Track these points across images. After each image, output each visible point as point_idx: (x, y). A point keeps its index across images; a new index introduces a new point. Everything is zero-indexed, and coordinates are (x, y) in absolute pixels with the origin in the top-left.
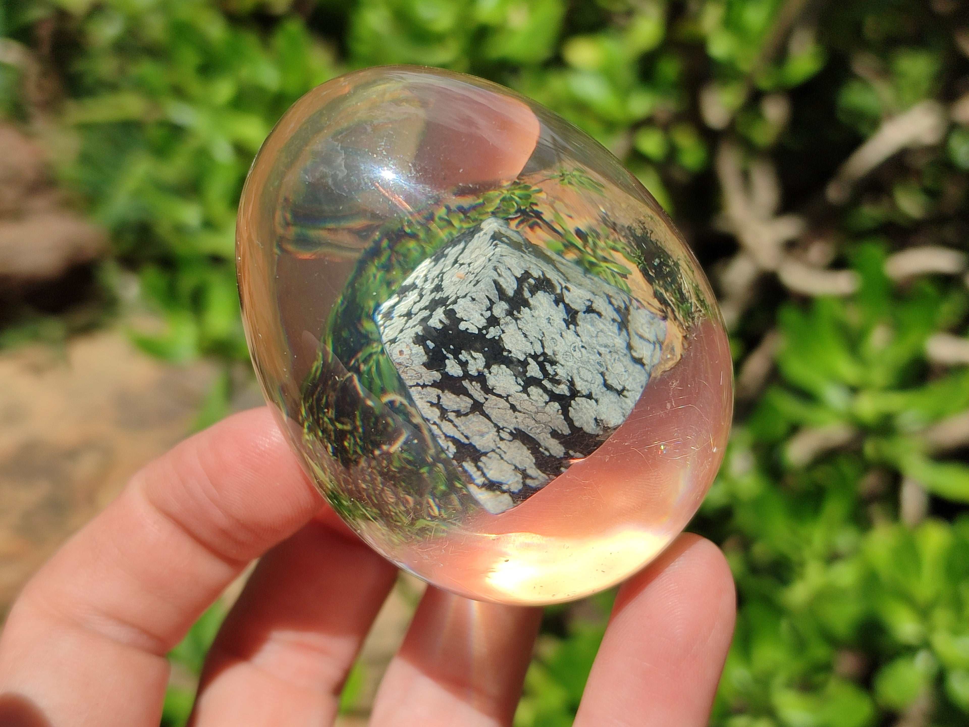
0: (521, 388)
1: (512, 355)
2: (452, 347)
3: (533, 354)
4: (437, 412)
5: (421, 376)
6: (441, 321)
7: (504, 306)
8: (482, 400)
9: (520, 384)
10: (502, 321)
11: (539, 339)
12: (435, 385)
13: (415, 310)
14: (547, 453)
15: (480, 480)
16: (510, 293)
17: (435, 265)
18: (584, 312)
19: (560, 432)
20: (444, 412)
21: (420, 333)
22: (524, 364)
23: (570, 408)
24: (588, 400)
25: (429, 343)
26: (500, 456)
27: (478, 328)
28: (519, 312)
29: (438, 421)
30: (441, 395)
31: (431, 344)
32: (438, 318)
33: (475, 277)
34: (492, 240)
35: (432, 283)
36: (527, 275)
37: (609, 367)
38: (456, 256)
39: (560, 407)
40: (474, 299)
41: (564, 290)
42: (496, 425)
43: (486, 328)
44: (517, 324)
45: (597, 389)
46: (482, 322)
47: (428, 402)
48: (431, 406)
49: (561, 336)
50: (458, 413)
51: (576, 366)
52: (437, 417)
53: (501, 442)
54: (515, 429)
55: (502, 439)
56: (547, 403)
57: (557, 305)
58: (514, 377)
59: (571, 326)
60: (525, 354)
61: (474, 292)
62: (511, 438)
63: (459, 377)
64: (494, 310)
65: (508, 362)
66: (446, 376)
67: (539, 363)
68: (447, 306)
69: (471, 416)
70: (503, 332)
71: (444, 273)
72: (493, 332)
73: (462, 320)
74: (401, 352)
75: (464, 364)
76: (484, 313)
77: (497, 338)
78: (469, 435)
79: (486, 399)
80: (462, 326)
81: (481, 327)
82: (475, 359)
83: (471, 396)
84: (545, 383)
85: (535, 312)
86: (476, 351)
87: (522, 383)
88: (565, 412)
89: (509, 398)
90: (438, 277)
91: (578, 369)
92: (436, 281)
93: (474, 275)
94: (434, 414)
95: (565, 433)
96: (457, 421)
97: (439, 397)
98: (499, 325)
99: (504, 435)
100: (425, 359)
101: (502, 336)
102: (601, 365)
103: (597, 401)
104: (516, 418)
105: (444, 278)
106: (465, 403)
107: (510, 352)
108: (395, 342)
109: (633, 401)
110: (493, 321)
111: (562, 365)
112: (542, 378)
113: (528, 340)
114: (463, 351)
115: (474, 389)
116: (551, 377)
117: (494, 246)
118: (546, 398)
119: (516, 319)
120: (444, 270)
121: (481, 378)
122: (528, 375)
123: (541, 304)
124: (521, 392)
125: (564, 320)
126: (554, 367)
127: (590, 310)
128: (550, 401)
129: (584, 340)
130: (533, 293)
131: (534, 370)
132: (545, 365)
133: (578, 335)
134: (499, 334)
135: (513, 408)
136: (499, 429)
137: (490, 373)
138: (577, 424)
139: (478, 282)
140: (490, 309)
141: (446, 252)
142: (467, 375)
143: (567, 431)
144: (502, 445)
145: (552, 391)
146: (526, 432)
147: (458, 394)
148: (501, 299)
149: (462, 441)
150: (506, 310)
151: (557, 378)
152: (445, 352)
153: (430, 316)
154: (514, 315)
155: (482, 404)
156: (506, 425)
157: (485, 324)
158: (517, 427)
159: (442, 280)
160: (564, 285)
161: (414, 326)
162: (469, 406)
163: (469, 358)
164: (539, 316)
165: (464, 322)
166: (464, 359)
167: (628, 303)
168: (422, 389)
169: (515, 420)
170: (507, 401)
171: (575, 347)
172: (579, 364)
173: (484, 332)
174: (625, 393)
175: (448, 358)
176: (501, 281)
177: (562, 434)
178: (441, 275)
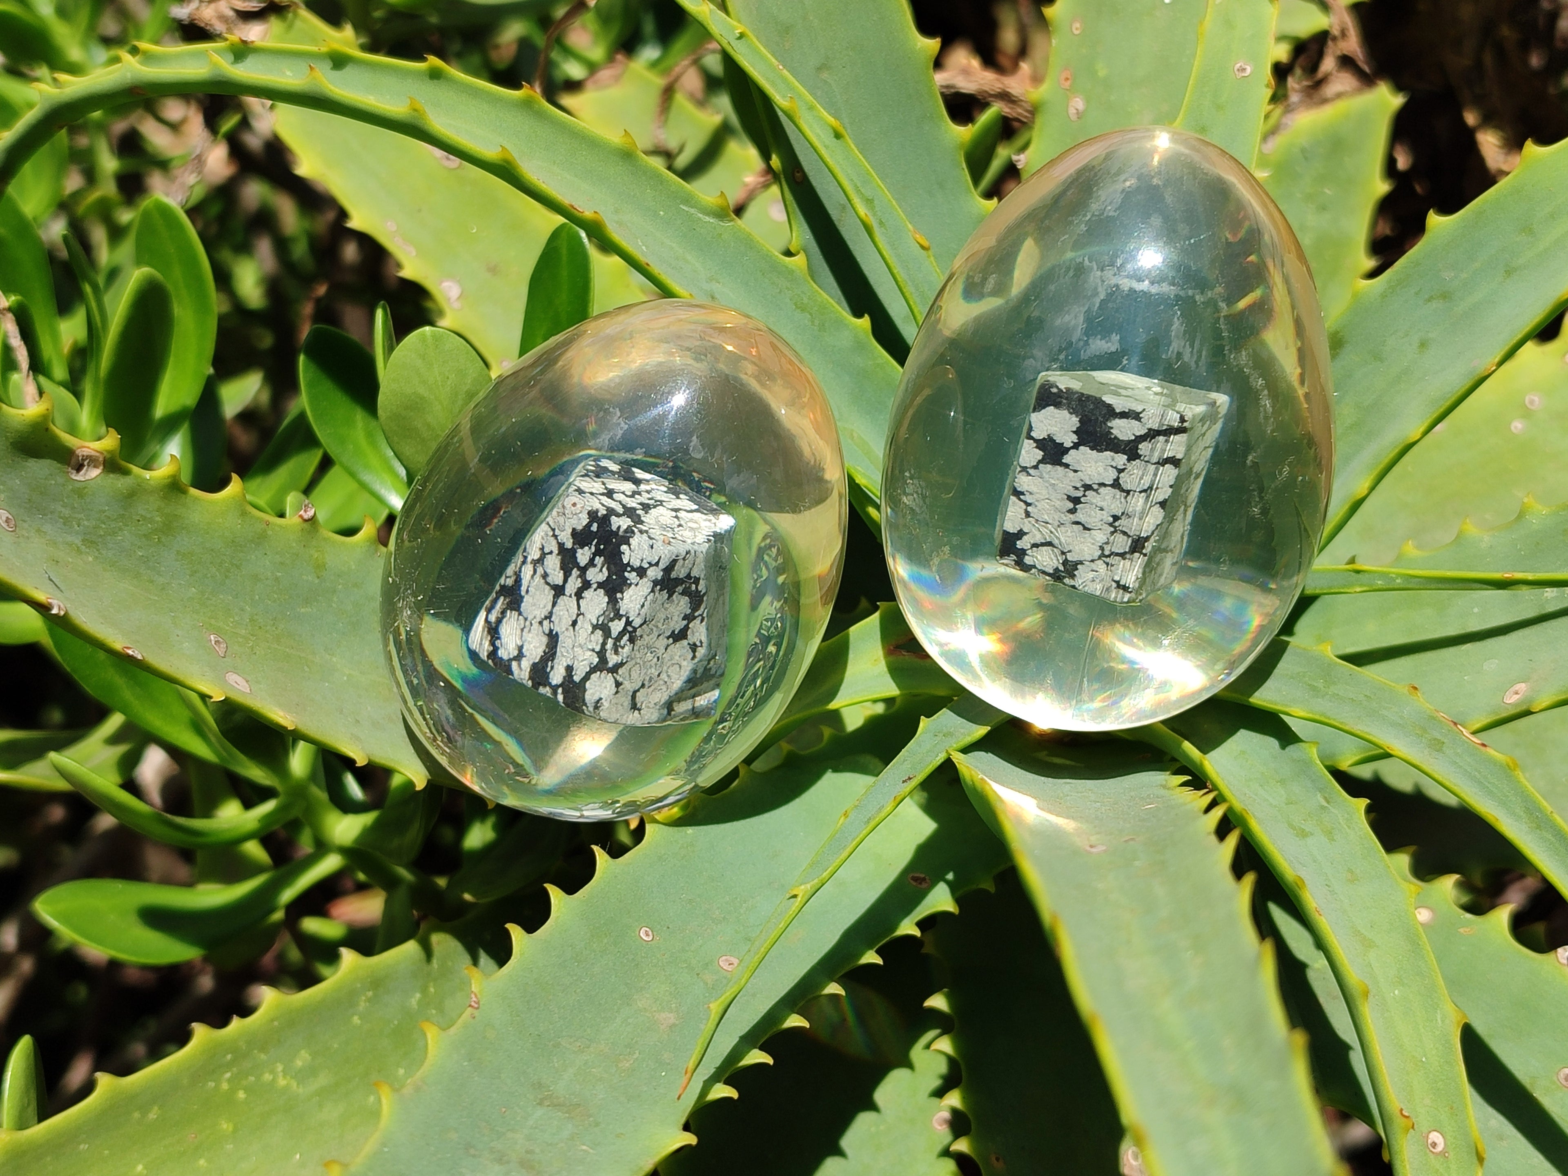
0: (595, 622)
1: (621, 602)
2: (602, 547)
3: (630, 620)
4: (537, 557)
5: (563, 531)
6: (619, 527)
7: (660, 575)
8: (567, 592)
9: (598, 621)
10: (645, 580)
11: (646, 618)
12: (561, 546)
13: (617, 496)
14: (549, 669)
15: (493, 618)
16: (673, 575)
17: (666, 492)
18: (689, 644)
19: (573, 673)
20: (540, 561)
21: (599, 514)
22: (618, 616)
23: (599, 673)
24: (614, 685)
25: (595, 525)
26: (525, 627)
27: (629, 562)
28: (661, 590)
29: (529, 559)
30: (554, 554)
31: (595, 527)
32: (621, 523)
33: (673, 538)
34: (712, 534)
35: (649, 499)
36: (697, 581)
37: (653, 687)
38: (682, 508)
39: (595, 664)
40: (652, 547)
41: (700, 618)
42: (551, 613)
43: (633, 569)
44: (649, 594)
45: (628, 686)
46: (636, 563)
47: (543, 545)
48: (540, 549)
49: (659, 635)
50: (545, 576)
51: (638, 661)
52: (532, 557)
53: (538, 624)
54: (557, 633)
55: (541, 623)
56: (593, 650)
57: (683, 619)
58: (602, 612)
59: (671, 640)
60: (627, 613)
61: (659, 545)
62: (547, 632)
63: (578, 564)
64: (651, 568)
65: (613, 601)
66: (573, 551)
67: (625, 628)
68: (635, 526)
69: (548, 587)
70: (636, 585)
71: (661, 505)
72: (632, 576)
73: (629, 545)
74: (574, 505)
75: (591, 563)
76: (645, 561)
77: (629, 582)
78: (530, 593)
79: (570, 596)
80: (624, 548)
81: (631, 564)
82: (601, 570)
83: (565, 581)
84: (610, 642)
85: (668, 603)
86: (608, 569)
87: (600, 622)
88: (593, 670)
89: (581, 617)
90: (656, 501)
91: (636, 664)
92: (652, 502)
93: (673, 536)
94: (535, 554)
95: (575, 678)
96: (538, 578)
97: (551, 553)
98: (641, 579)
99: (546, 623)
100: (580, 528)
101: (633, 586)
102: (650, 680)
103: (617, 692)
104: (567, 629)
105: (658, 508)
106: (557, 577)
107: (622, 599)
108: (580, 494)
109: (633, 722)
110: (641, 572)
111: (633, 649)
112: (613, 636)
113: (640, 610)
114: (602, 558)
115: (574, 583)
116: (618, 644)
117: (708, 539)
118: (598, 649)
119: (653, 591)
120: (664, 504)
121: (586, 585)
122: (610, 624)
123: (678, 604)
124: (592, 624)
125: (673, 632)
126: (628, 643)
127: (694, 647)
128: (597, 653)
129: (664, 656)
130: (683, 593)
131: (617, 627)
132: (626, 634)
133: (666, 649)
134: (633, 581)
135: (574, 623)
136: (549, 617)
137: (595, 590)
138: (588, 685)
139: (669, 543)
140: (651, 565)
141: (681, 496)
142: (583, 570)
143: (577, 679)
144: (536, 625)
145: (606, 650)
146: (559, 643)
147: (562, 568)
148: (663, 570)
149: (522, 588)
150: (656, 579)
151: (620, 650)
152: (594, 543)
153: (618, 515)
154: (656, 586)
155: (564, 594)
156: (556, 622)
157: (635, 567)
158: (559, 633)
159: (655, 507)
160: (705, 615)
161: (603, 505)
162: (556, 583)
163: (599, 566)
164: (666, 609)
165: (628, 548)
166: (596, 562)
167: (718, 673)
168: (552, 536)
169: (564, 629)
170: (578, 615)
171: (655, 651)
172: (641, 663)
173: (629, 569)
174: (636, 712)
175: (590, 548)
176: (680, 563)
177: (573, 676)
178: (659, 503)
